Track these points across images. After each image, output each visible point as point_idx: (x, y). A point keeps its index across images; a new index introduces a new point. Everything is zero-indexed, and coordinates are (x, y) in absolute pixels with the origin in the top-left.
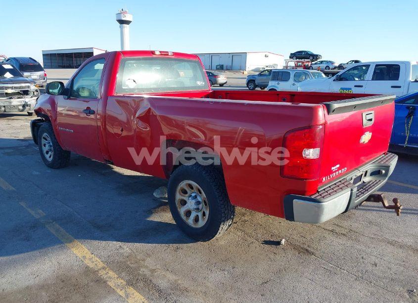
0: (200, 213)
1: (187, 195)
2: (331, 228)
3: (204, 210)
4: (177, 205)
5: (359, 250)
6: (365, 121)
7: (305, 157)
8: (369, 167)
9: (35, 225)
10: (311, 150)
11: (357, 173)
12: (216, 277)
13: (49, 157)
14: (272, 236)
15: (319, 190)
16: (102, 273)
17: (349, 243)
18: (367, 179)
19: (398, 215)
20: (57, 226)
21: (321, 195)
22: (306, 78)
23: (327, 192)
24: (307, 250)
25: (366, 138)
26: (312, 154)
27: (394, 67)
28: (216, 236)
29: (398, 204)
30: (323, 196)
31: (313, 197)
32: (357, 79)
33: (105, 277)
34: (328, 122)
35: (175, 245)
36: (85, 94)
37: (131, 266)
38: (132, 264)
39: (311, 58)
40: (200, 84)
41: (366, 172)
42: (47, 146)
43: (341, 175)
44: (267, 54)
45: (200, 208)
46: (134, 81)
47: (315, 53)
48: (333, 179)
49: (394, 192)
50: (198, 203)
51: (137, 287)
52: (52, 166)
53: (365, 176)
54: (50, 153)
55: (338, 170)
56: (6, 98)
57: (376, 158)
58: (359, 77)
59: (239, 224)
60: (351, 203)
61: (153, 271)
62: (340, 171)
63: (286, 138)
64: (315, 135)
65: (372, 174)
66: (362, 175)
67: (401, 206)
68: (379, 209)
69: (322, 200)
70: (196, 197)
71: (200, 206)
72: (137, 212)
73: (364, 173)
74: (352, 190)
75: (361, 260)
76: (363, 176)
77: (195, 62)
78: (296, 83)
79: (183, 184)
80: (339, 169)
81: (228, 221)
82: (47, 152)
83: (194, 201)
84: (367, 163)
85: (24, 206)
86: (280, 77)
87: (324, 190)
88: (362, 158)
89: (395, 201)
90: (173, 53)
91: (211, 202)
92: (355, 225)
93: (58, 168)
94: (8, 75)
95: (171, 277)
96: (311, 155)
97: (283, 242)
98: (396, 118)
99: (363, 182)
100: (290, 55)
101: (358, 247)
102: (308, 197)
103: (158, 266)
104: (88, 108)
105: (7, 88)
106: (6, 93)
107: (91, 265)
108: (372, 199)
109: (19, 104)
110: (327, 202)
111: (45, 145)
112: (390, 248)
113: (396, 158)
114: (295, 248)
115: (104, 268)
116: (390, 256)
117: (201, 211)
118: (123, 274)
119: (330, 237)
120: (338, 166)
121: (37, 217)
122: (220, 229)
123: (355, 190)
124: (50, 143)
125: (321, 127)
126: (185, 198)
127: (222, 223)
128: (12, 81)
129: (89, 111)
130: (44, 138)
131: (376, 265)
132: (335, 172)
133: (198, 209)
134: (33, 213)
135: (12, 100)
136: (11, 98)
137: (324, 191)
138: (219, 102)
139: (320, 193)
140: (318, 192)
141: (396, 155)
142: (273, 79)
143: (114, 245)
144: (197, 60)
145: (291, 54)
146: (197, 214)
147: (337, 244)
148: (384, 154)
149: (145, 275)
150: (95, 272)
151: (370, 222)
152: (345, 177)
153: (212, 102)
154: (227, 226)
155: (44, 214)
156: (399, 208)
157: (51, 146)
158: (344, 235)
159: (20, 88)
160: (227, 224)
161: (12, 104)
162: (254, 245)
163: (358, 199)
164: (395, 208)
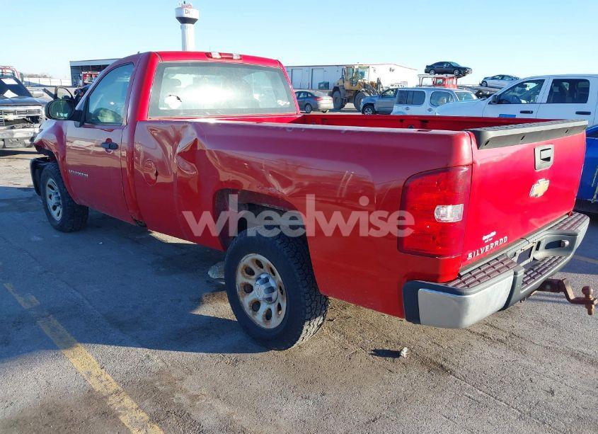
0: (273, 305)
1: (254, 277)
2: (481, 331)
3: (280, 300)
4: (239, 293)
5: (525, 368)
6: (538, 161)
7: (439, 220)
8: (544, 235)
9: (21, 320)
10: (450, 208)
11: (525, 245)
12: (294, 409)
13: (57, 215)
14: (387, 341)
15: (462, 274)
16: (113, 401)
17: (510, 356)
18: (539, 255)
19: (590, 313)
20: (55, 322)
21: (464, 282)
22: (448, 101)
23: (474, 276)
24: (442, 366)
25: (540, 188)
26: (450, 213)
27: (580, 84)
28: (297, 342)
29: (591, 296)
30: (467, 283)
31: (451, 285)
32: (523, 101)
33: (117, 407)
34: (479, 163)
35: (233, 356)
36: (108, 119)
37: (161, 388)
38: (162, 385)
39: (457, 72)
40: (282, 105)
41: (539, 243)
42: (53, 197)
43: (498, 249)
44: (393, 67)
45: (274, 298)
46: (179, 99)
47: (462, 65)
48: (486, 255)
49: (581, 273)
50: (271, 290)
51: (166, 426)
52: (61, 228)
53: (537, 249)
54: (58, 209)
55: (493, 241)
56: (5, 127)
57: (554, 222)
58: (528, 99)
59: (337, 323)
60: (515, 293)
61: (194, 398)
62: (497, 243)
63: (408, 187)
64: (456, 182)
65: (548, 247)
66: (532, 247)
67: (595, 299)
68: (557, 299)
69: (466, 290)
70: (266, 280)
71: (274, 295)
72: (180, 301)
73: (535, 245)
74: (515, 274)
75: (529, 384)
76: (534, 249)
77: (275, 70)
78: (433, 108)
79: (247, 260)
80: (495, 238)
81: (317, 319)
82: (54, 208)
83: (263, 287)
84: (539, 230)
85: (10, 290)
86: (410, 99)
87: (470, 273)
88: (533, 221)
89: (586, 290)
90: (241, 55)
91: (289, 289)
92: (519, 326)
93: (71, 231)
94: (9, 94)
95: (223, 409)
96: (449, 215)
97: (404, 352)
98: (587, 159)
99: (534, 259)
100: (425, 68)
101: (524, 362)
102: (442, 285)
103: (204, 391)
104: (109, 140)
105: (7, 113)
106: (6, 121)
107: (98, 387)
108: (548, 287)
109: (25, 136)
110: (474, 293)
111: (50, 196)
112: (575, 364)
113: (587, 221)
114: (424, 362)
115: (117, 392)
116: (575, 377)
117: (274, 302)
118: (147, 403)
119: (479, 346)
120: (493, 234)
121: (26, 306)
122: (304, 332)
123: (521, 273)
124: (57, 193)
125: (466, 169)
126: (250, 282)
127: (307, 323)
128: (14, 102)
129: (110, 145)
130: (50, 186)
131: (552, 393)
132: (489, 243)
133: (269, 300)
134: (20, 300)
135: (14, 130)
136: (12, 128)
137: (470, 275)
138: (301, 129)
139: (463, 279)
140: (460, 277)
141: (586, 217)
142: (400, 103)
143: (138, 353)
144: (278, 67)
145: (427, 66)
146: (268, 306)
147: (490, 356)
148: (568, 214)
149: (180, 405)
150: (102, 399)
151: (543, 321)
152: (504, 252)
153: (291, 128)
154: (316, 326)
155: (38, 303)
156: (592, 303)
157: (59, 198)
158: (502, 341)
159: (26, 112)
160: (315, 324)
161: (15, 137)
162: (358, 357)
163: (526, 287)
164: (586, 302)
